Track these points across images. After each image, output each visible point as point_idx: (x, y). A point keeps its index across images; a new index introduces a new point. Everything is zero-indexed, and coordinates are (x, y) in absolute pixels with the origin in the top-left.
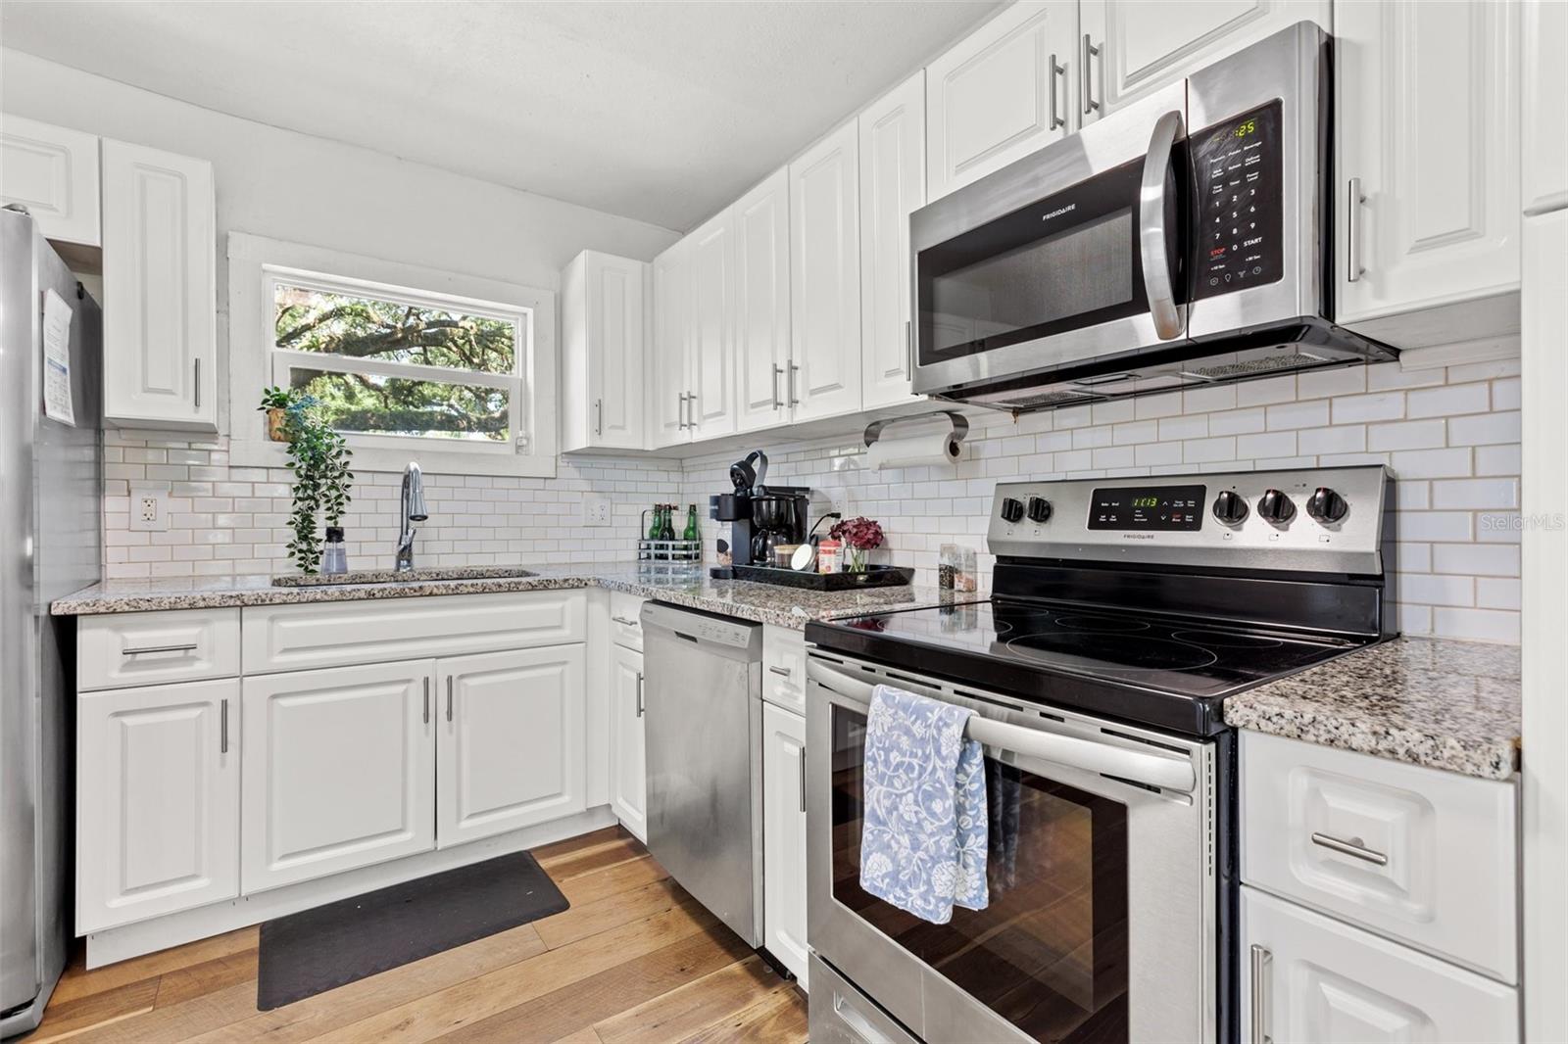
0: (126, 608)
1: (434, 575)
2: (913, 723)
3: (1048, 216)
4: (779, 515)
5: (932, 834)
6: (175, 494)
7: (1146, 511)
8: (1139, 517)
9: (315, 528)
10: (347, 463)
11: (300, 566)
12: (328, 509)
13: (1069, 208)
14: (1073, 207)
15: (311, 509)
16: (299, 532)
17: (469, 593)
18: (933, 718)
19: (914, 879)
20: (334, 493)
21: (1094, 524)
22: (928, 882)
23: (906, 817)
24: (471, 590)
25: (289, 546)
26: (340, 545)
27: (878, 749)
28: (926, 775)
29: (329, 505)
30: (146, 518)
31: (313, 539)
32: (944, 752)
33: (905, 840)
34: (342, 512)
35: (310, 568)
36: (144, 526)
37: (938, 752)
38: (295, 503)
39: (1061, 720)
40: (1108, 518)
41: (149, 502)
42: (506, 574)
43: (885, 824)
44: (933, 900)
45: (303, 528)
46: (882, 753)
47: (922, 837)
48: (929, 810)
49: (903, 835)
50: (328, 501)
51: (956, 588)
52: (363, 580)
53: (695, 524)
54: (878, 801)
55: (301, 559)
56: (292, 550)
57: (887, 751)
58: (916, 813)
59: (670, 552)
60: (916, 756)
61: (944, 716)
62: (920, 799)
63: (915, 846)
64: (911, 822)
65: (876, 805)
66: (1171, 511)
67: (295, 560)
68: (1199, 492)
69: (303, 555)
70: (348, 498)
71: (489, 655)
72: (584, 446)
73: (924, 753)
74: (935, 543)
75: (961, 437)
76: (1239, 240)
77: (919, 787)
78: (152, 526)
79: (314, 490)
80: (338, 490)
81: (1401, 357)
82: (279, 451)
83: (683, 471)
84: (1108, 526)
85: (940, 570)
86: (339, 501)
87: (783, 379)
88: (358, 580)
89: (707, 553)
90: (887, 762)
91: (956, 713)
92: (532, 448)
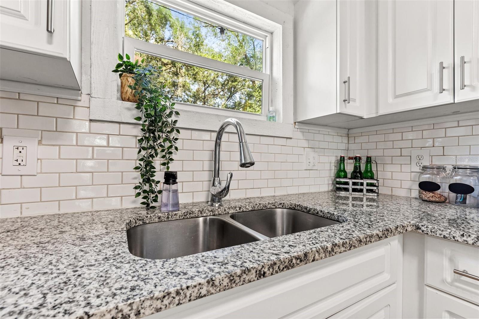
1: (238, 209)
6: (43, 142)
9: (155, 172)
10: (176, 122)
11: (143, 203)
12: (164, 157)
15: (152, 156)
16: (142, 175)
20: (167, 144)
25: (136, 188)
26: (174, 187)
29: (164, 153)
30: (17, 163)
31: (153, 181)
34: (172, 160)
35: (151, 205)
36: (16, 170)
38: (140, 151)
41: (20, 149)
42: (281, 206)
45: (147, 172)
50: (163, 151)
52: (192, 215)
53: (371, 169)
55: (144, 198)
56: (138, 191)
59: (364, 187)
67: (140, 199)
69: (146, 194)
70: (176, 149)
78: (23, 170)
79: (154, 142)
80: (170, 141)
82: (129, 109)
86: (170, 150)
88: (188, 216)
89: (381, 189)
92: (280, 118)
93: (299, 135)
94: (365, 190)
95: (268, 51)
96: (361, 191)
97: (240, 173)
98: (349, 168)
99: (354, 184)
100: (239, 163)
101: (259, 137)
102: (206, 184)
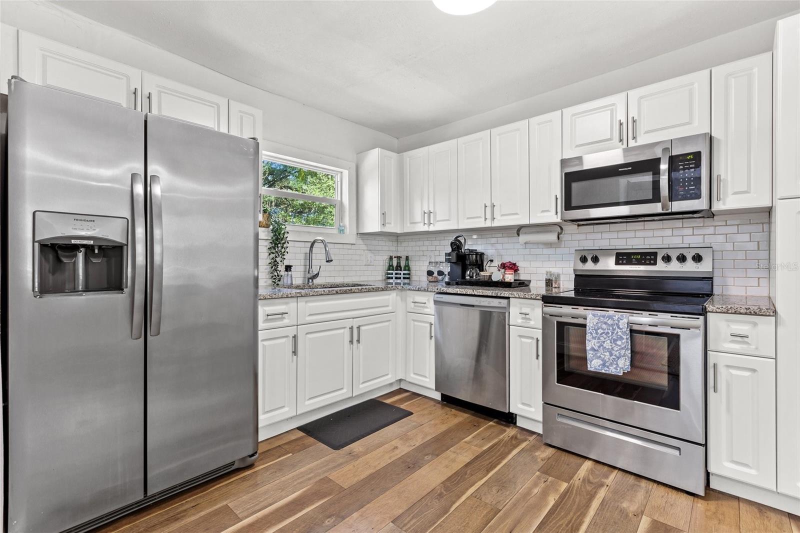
0: (269, 297)
1: (322, 286)
2: (608, 320)
3: (621, 170)
4: (477, 261)
5: (617, 351)
7: (636, 259)
8: (634, 261)
9: (279, 265)
10: (287, 237)
11: (273, 282)
12: (281, 257)
13: (629, 168)
14: (631, 168)
16: (272, 267)
17: (365, 292)
18: (616, 318)
19: (611, 364)
20: (283, 250)
21: (617, 263)
22: (617, 364)
23: (607, 347)
24: (365, 290)
26: (290, 273)
27: (592, 330)
28: (614, 335)
31: (278, 270)
32: (621, 327)
33: (608, 354)
34: (285, 259)
35: (278, 283)
37: (619, 327)
38: (270, 254)
39: (657, 315)
40: (623, 261)
43: (598, 351)
44: (619, 369)
45: (275, 265)
46: (594, 331)
47: (613, 352)
48: (616, 344)
49: (606, 352)
50: (281, 254)
51: (553, 286)
52: (300, 288)
53: (408, 264)
54: (594, 345)
55: (274, 279)
57: (596, 330)
58: (611, 345)
59: (402, 276)
60: (610, 329)
61: (620, 317)
62: (612, 341)
63: (611, 355)
64: (609, 349)
65: (594, 346)
66: (645, 259)
68: (655, 254)
69: (275, 277)
70: (287, 252)
71: (362, 318)
72: (378, 231)
73: (613, 328)
74: (544, 271)
75: (561, 233)
76: (688, 186)
77: (612, 338)
79: (277, 249)
81: (715, 217)
82: (264, 232)
83: (398, 242)
84: (622, 264)
85: (546, 280)
86: (284, 253)
87: (489, 210)
89: (413, 276)
90: (597, 333)
91: (624, 316)
92: (347, 231)
93: (360, 242)
94: (402, 278)
95: (339, 183)
96: (400, 278)
97: (326, 267)
98: (395, 263)
99: (396, 274)
100: (325, 261)
101: (333, 244)
102: (302, 273)
